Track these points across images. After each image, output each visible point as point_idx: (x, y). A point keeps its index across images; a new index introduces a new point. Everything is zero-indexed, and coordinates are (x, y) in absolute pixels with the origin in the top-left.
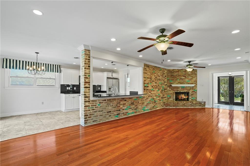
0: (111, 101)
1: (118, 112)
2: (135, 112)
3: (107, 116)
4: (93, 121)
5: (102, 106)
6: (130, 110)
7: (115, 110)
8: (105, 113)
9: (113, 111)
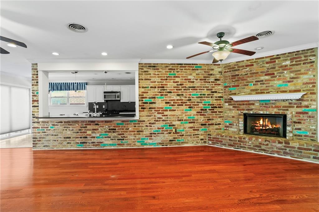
0: (70, 124)
1: (84, 140)
2: (118, 144)
3: (65, 143)
4: (44, 146)
5: (56, 130)
6: (108, 140)
7: (77, 136)
8: (61, 138)
9: (73, 138)
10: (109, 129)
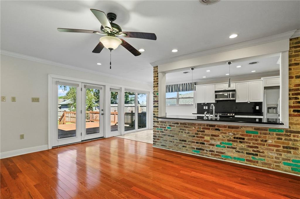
0: (186, 126)
1: (200, 146)
2: (247, 160)
3: (180, 146)
4: (162, 145)
5: (173, 131)
6: (232, 152)
7: (193, 141)
8: (176, 140)
9: (189, 142)
10: (234, 138)
